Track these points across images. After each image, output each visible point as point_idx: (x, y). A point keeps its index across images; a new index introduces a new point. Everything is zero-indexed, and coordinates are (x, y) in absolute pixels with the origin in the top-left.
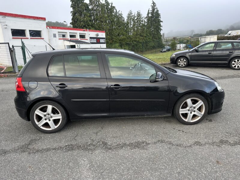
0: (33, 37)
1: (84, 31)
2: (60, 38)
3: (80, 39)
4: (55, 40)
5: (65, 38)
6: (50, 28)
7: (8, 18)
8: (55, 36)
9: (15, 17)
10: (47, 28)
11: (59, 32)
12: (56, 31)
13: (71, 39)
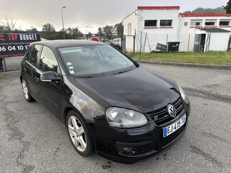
0: (163, 26)
1: (228, 16)
2: (192, 26)
3: (220, 27)
4: (185, 29)
5: (198, 26)
6: (182, 16)
7: (144, 11)
8: (186, 24)
9: (150, 9)
10: (179, 16)
11: (192, 20)
12: (188, 19)
13: (205, 27)
